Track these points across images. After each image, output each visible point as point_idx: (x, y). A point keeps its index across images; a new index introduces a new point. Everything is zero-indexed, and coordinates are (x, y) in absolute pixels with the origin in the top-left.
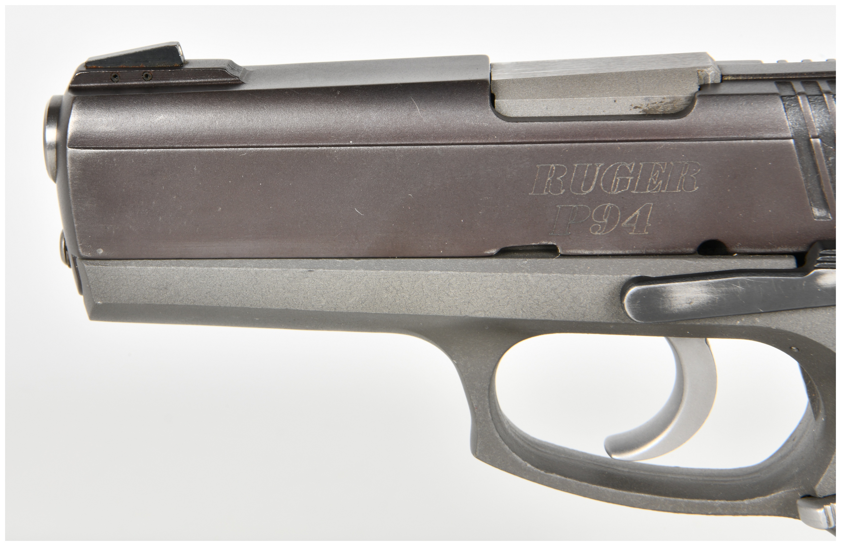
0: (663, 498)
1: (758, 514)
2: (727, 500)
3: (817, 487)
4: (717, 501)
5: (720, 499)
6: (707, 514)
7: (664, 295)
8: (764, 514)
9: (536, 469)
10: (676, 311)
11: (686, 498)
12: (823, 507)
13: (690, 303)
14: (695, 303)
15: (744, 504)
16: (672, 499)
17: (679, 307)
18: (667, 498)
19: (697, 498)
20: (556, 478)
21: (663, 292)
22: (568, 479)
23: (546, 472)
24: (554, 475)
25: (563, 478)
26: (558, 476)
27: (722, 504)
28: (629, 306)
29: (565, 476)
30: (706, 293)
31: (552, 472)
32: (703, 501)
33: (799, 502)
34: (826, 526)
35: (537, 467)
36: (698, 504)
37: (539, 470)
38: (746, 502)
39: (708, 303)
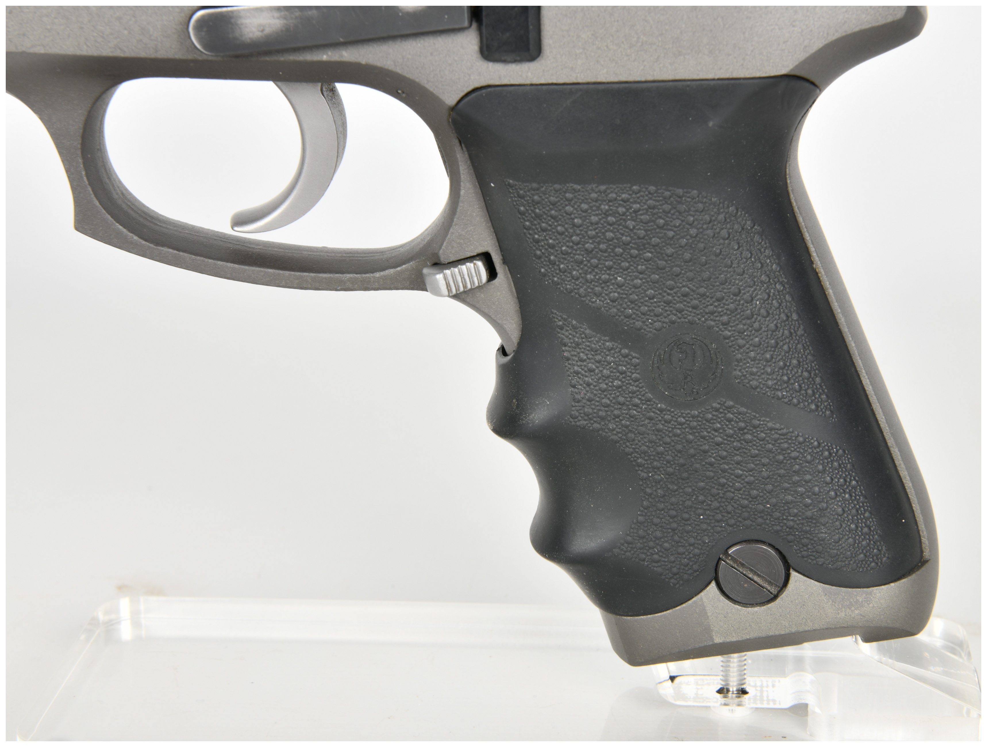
0: (287, 273)
1: (390, 289)
2: (357, 274)
3: (441, 252)
4: (345, 275)
5: (349, 273)
6: (336, 290)
7: (233, 21)
8: (397, 289)
9: (144, 242)
10: (249, 41)
11: (313, 273)
12: (443, 272)
13: (262, 31)
14: (268, 31)
15: (374, 277)
16: (298, 274)
17: (251, 35)
18: (293, 273)
19: (325, 272)
20: (168, 252)
21: (231, 17)
22: (181, 253)
23: (156, 246)
24: (165, 249)
25: (175, 252)
26: (171, 250)
27: (351, 278)
28: (196, 35)
29: (178, 250)
30: (278, 18)
31: (163, 246)
32: (331, 275)
33: (425, 271)
34: (446, 293)
35: (146, 240)
36: (326, 278)
37: (148, 244)
38: (377, 275)
39: (282, 31)
